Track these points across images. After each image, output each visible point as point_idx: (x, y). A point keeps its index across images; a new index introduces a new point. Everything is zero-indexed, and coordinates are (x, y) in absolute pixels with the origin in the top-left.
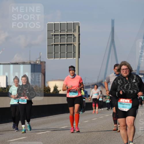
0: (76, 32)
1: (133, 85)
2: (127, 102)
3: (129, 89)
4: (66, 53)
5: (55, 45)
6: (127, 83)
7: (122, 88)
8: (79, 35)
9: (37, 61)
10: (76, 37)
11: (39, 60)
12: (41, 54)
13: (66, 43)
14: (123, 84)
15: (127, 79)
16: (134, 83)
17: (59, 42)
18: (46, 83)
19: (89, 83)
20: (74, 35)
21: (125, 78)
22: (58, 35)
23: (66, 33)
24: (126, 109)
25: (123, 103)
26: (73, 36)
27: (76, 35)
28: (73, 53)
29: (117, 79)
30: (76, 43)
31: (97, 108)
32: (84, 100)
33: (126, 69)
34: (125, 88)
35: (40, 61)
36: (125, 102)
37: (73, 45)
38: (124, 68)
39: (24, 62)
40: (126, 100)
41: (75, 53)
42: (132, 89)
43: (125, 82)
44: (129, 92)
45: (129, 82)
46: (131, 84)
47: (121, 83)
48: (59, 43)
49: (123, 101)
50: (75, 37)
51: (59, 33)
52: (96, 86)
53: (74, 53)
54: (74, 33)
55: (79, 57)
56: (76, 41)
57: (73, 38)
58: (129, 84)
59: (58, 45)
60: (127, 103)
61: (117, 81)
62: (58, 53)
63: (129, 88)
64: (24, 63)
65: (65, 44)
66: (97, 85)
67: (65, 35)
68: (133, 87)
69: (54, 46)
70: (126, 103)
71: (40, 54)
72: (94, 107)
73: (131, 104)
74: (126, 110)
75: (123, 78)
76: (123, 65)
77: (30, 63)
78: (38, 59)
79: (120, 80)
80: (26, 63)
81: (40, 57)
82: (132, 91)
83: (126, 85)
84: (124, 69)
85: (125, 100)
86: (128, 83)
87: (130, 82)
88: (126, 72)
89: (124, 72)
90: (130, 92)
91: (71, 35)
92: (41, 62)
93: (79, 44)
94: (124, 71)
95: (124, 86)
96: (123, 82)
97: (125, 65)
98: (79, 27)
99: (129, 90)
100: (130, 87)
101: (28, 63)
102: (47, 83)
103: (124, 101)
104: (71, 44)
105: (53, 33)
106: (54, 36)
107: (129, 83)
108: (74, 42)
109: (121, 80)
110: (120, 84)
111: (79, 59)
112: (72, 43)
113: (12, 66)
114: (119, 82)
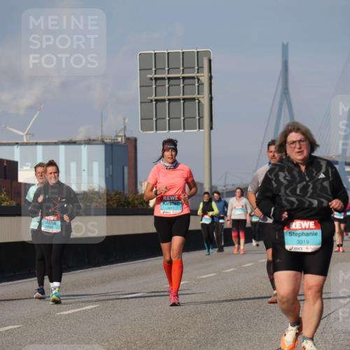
0: (203, 72)
1: (319, 186)
2: (307, 227)
3: (309, 195)
4: (182, 118)
5: (156, 100)
6: (303, 179)
7: (290, 191)
8: (211, 78)
9: (117, 136)
10: (203, 84)
11: (122, 134)
12: (127, 121)
13: (181, 96)
14: (292, 182)
15: (303, 168)
16: (320, 181)
17: (167, 94)
18: (139, 186)
19: (233, 185)
20: (198, 79)
21: (297, 165)
22: (163, 79)
23: (180, 75)
24: (309, 247)
25: (298, 232)
26: (196, 80)
27: (205, 79)
28: (197, 118)
29: (277, 170)
30: (203, 97)
31: (242, 241)
32: (221, 221)
33: (300, 141)
34: (298, 192)
35: (125, 136)
36: (303, 227)
37: (197, 101)
38: (295, 140)
39: (90, 140)
40: (305, 222)
41: (201, 118)
42: (315, 195)
43: (298, 179)
44: (307, 203)
45: (308, 179)
46: (314, 184)
47: (288, 180)
48: (166, 97)
49: (298, 227)
50: (201, 84)
51: (166, 75)
52: (238, 190)
53: (199, 119)
54: (198, 75)
55: (211, 128)
56: (203, 91)
57: (197, 85)
58: (307, 182)
59: (163, 100)
60: (309, 231)
61: (277, 176)
62: (165, 118)
63: (307, 192)
64: (89, 142)
65: (178, 100)
66: (241, 189)
67: (178, 78)
68: (318, 192)
69: (154, 102)
70: (305, 232)
71: (124, 123)
72: (235, 240)
73: (319, 232)
74: (307, 248)
75: (292, 165)
76: (291, 131)
77: (103, 142)
78: (119, 133)
79: (284, 172)
80: (94, 140)
81: (125, 127)
82: (315, 203)
83: (300, 186)
84: (294, 142)
85: (302, 222)
86: (305, 180)
87: (312, 178)
88: (300, 148)
89: (297, 150)
90: (310, 202)
91: (193, 78)
92: (128, 139)
93: (211, 99)
94: (295, 148)
95: (296, 188)
96: (291, 177)
97: (296, 132)
98: (210, 61)
99: (309, 197)
100: (310, 190)
101: (98, 140)
102: (141, 185)
103: (301, 226)
104: (193, 99)
105: (153, 75)
106: (154, 81)
107: (309, 181)
108: (198, 94)
109: (286, 173)
110: (285, 182)
111: (212, 131)
112: (196, 96)
113: (62, 147)
114: (281, 178)
